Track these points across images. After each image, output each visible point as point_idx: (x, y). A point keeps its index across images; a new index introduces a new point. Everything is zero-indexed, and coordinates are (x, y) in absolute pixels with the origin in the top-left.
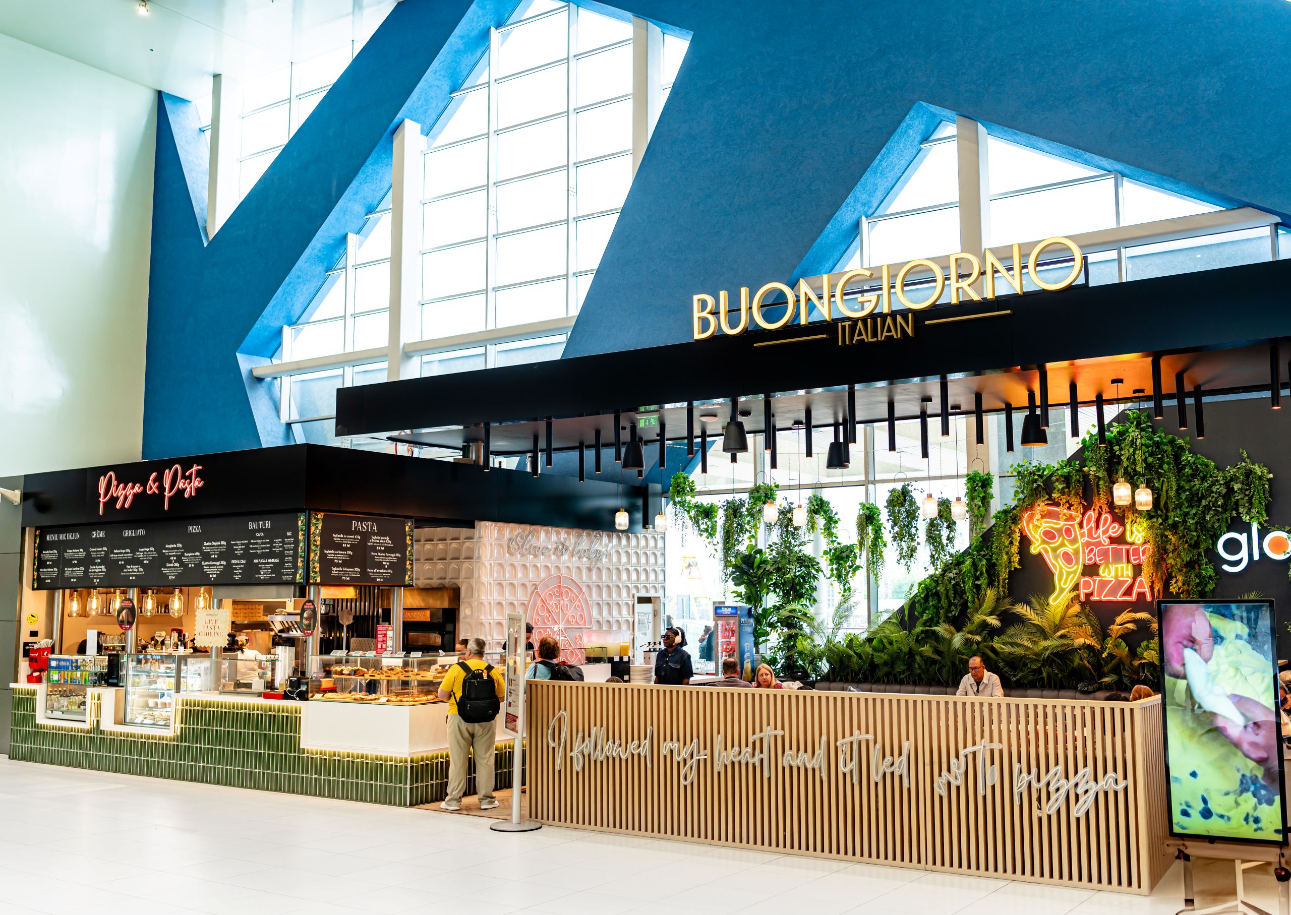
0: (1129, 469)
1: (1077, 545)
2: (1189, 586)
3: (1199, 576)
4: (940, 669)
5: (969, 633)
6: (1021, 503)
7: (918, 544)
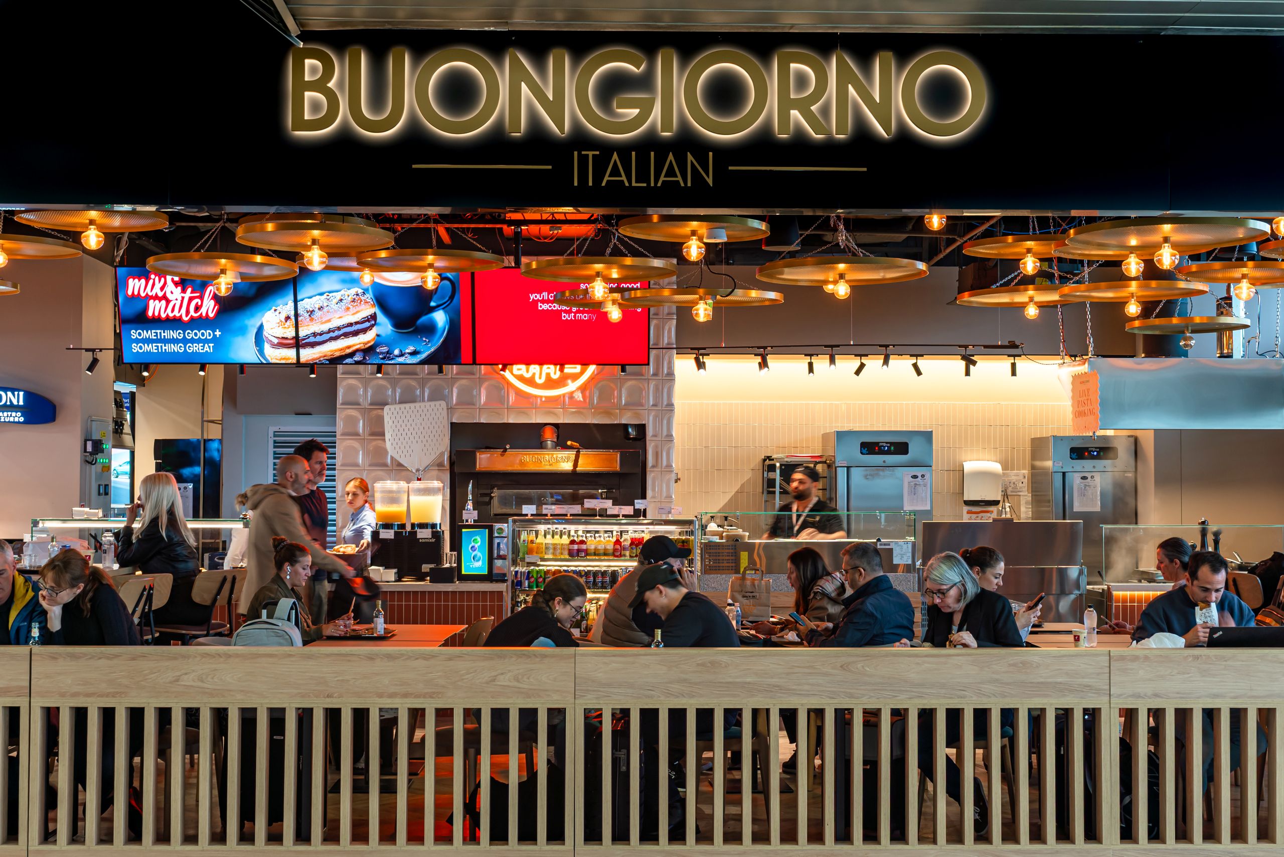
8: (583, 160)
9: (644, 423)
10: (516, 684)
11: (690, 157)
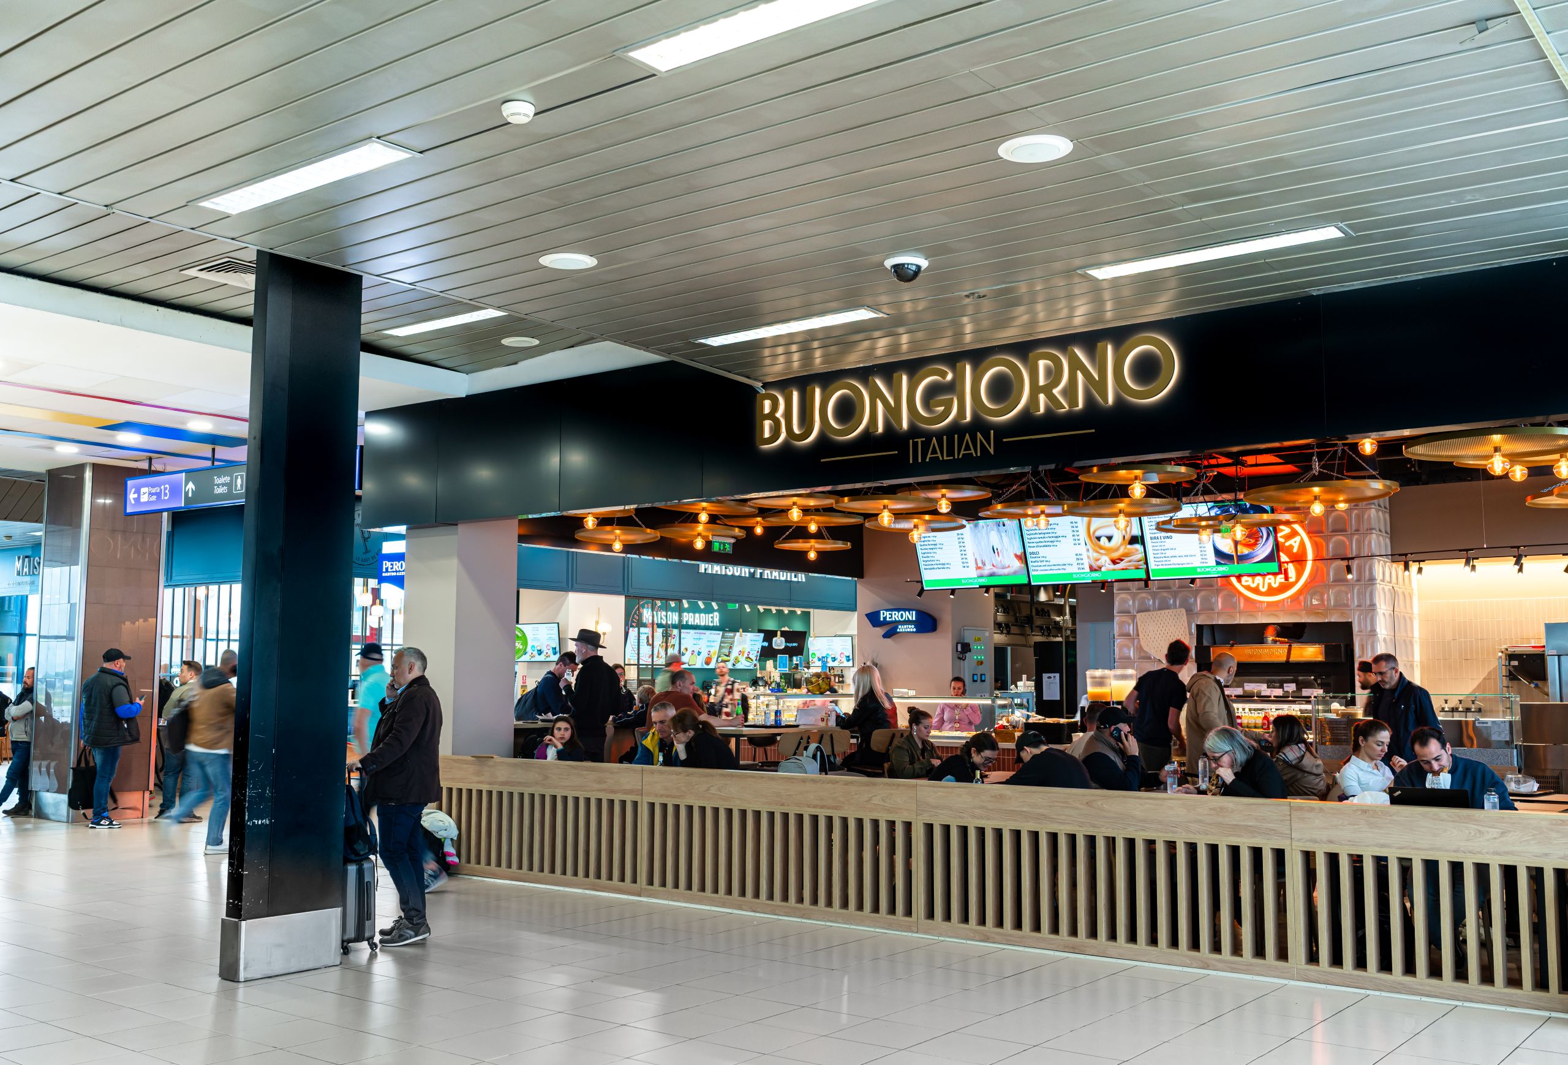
8: (915, 444)
9: (1350, 620)
10: (882, 803)
11: (979, 435)
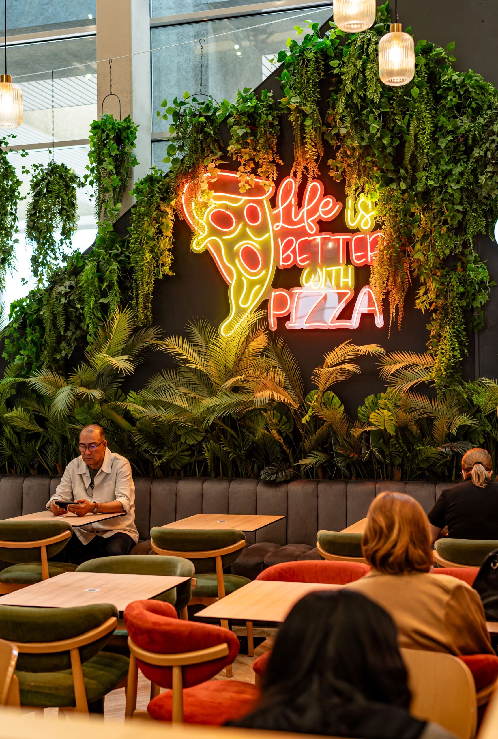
0: (355, 96)
1: (267, 235)
2: (446, 299)
3: (464, 281)
4: (43, 447)
5: (82, 385)
6: (178, 166)
7: (16, 241)
